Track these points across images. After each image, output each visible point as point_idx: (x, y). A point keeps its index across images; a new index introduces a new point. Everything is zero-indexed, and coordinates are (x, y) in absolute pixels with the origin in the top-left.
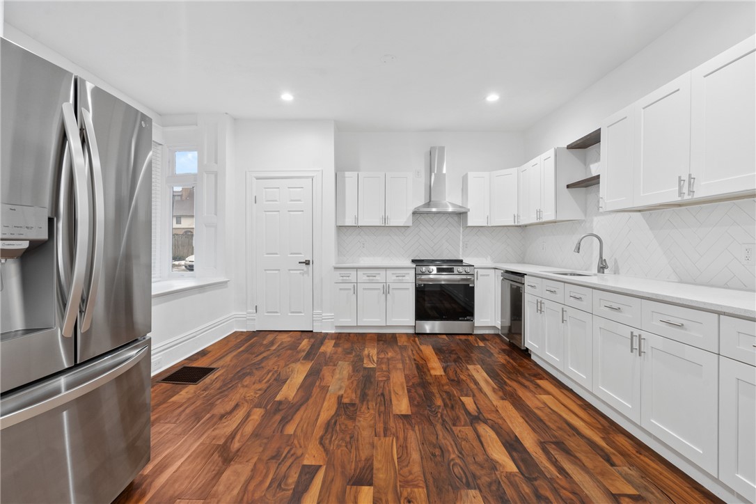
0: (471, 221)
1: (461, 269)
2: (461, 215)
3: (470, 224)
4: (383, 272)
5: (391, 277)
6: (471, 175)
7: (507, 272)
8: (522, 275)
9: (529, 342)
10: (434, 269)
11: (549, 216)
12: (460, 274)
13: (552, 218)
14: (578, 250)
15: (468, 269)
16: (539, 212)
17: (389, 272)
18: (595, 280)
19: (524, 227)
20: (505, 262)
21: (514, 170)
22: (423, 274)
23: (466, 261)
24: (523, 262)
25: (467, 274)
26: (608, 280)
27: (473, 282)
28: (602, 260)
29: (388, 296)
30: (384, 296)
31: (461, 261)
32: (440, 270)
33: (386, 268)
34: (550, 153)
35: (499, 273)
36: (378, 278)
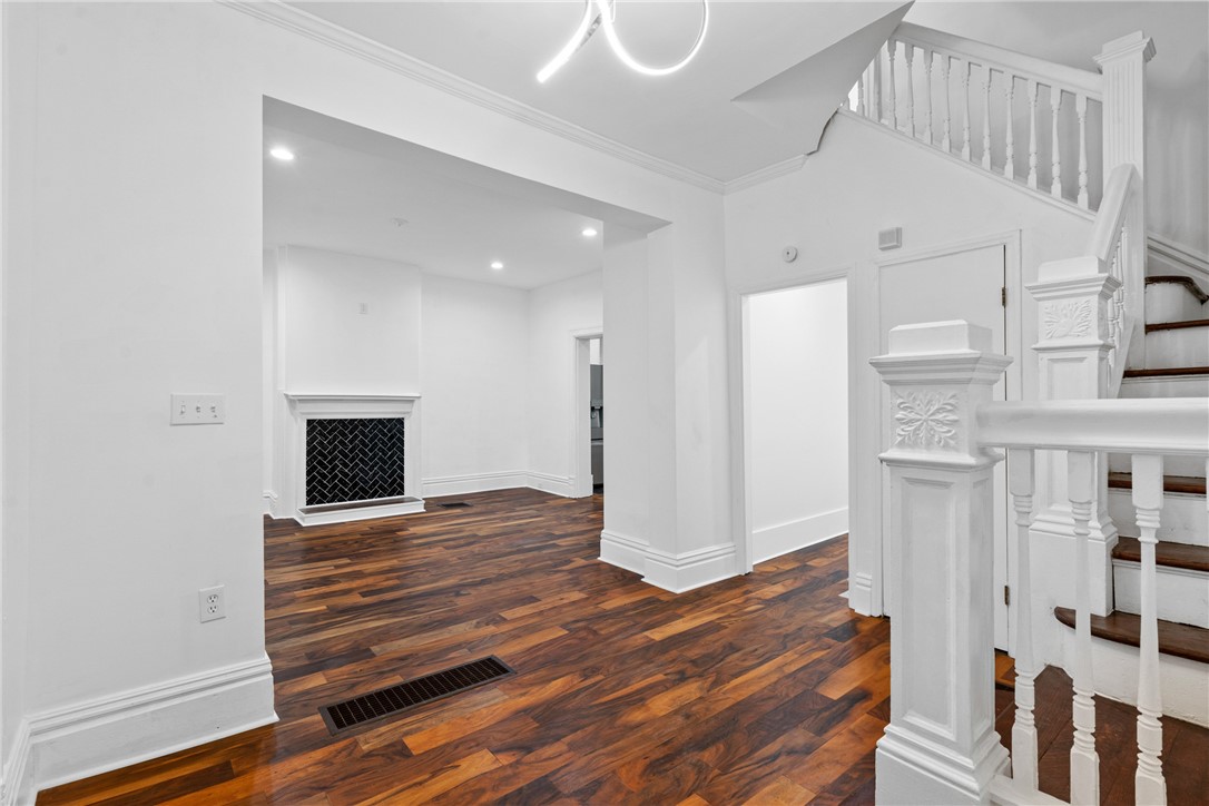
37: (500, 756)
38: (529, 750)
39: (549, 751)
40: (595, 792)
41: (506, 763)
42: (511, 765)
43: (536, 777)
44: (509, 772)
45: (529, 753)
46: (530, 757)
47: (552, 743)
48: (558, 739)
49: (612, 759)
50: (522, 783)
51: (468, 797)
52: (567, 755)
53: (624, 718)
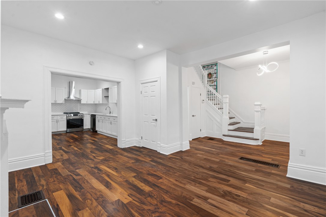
0: (82, 102)
1: (80, 115)
2: (79, 101)
3: (82, 103)
4: (56, 116)
5: (59, 118)
6: (82, 90)
7: (92, 115)
8: (95, 115)
9: (97, 129)
10: (72, 115)
11: (101, 102)
12: (80, 116)
13: (102, 103)
14: (106, 110)
15: (82, 115)
16: (99, 101)
17: (58, 116)
18: (109, 115)
19: (96, 104)
20: (91, 113)
21: (93, 90)
22: (69, 116)
23: (80, 113)
24: (96, 112)
25: (82, 116)
26: (111, 115)
27: (83, 118)
28: (110, 112)
29: (58, 123)
30: (56, 123)
31: (79, 113)
32: (74, 115)
33: (57, 115)
34: (101, 89)
35: (90, 115)
36: (54, 118)
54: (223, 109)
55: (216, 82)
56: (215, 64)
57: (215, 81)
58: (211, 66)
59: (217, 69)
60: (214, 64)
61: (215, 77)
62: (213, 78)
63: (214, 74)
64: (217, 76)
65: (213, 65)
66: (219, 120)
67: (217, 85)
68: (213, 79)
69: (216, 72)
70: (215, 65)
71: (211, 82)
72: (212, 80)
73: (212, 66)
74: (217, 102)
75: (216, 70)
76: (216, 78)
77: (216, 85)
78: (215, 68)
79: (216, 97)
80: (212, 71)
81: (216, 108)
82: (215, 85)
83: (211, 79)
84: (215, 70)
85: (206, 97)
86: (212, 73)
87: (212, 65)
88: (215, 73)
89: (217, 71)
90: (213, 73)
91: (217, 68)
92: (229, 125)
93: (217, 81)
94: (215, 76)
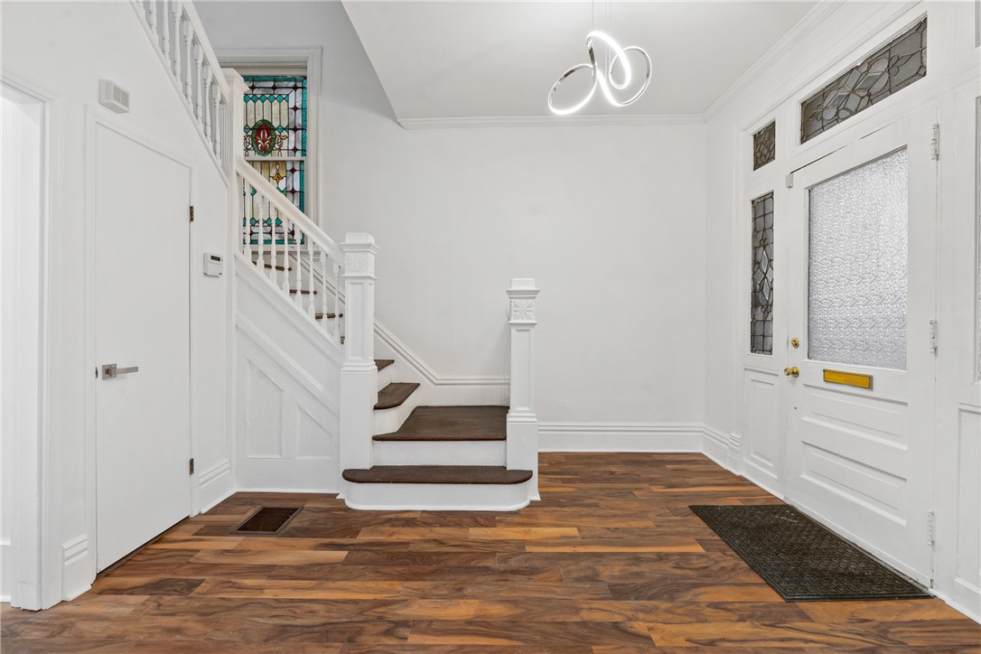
37: (645, 632)
38: (615, 625)
39: (598, 617)
40: (584, 577)
41: (641, 623)
42: (637, 620)
43: (621, 602)
44: (641, 615)
45: (616, 623)
46: (617, 618)
47: (591, 622)
48: (584, 624)
49: (555, 589)
50: (634, 603)
51: (678, 611)
52: (585, 606)
53: (509, 613)
54: (341, 316)
55: (297, 174)
56: (294, 79)
57: (293, 171)
58: (271, 84)
59: (304, 109)
60: (289, 80)
61: (295, 150)
62: (284, 153)
63: (287, 129)
64: (304, 142)
65: (285, 84)
66: (318, 386)
67: (301, 192)
68: (284, 156)
69: (299, 121)
70: (292, 84)
71: (273, 173)
72: (277, 162)
73: (274, 88)
74: (305, 281)
75: (299, 112)
76: (298, 153)
77: (297, 188)
78: (295, 98)
79: (317, 253)
80: (276, 113)
81: (301, 310)
82: (293, 192)
83: (268, 158)
84: (295, 108)
85: (237, 238)
86: (276, 124)
87: (275, 79)
88: (295, 130)
89: (304, 120)
90: (284, 125)
91: (304, 101)
92: (376, 408)
93: (301, 171)
94: (291, 140)
